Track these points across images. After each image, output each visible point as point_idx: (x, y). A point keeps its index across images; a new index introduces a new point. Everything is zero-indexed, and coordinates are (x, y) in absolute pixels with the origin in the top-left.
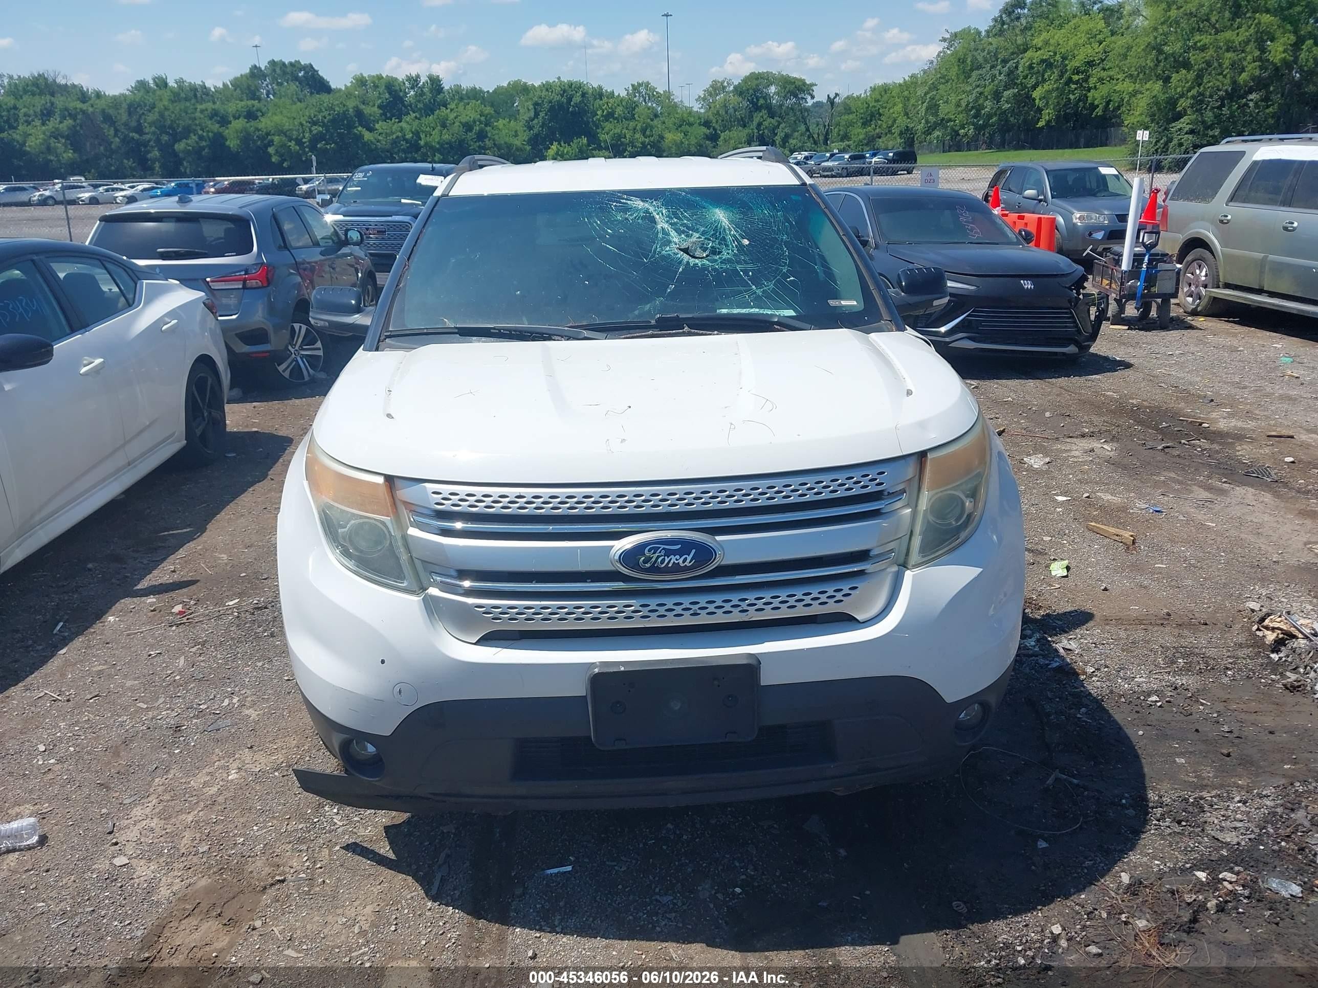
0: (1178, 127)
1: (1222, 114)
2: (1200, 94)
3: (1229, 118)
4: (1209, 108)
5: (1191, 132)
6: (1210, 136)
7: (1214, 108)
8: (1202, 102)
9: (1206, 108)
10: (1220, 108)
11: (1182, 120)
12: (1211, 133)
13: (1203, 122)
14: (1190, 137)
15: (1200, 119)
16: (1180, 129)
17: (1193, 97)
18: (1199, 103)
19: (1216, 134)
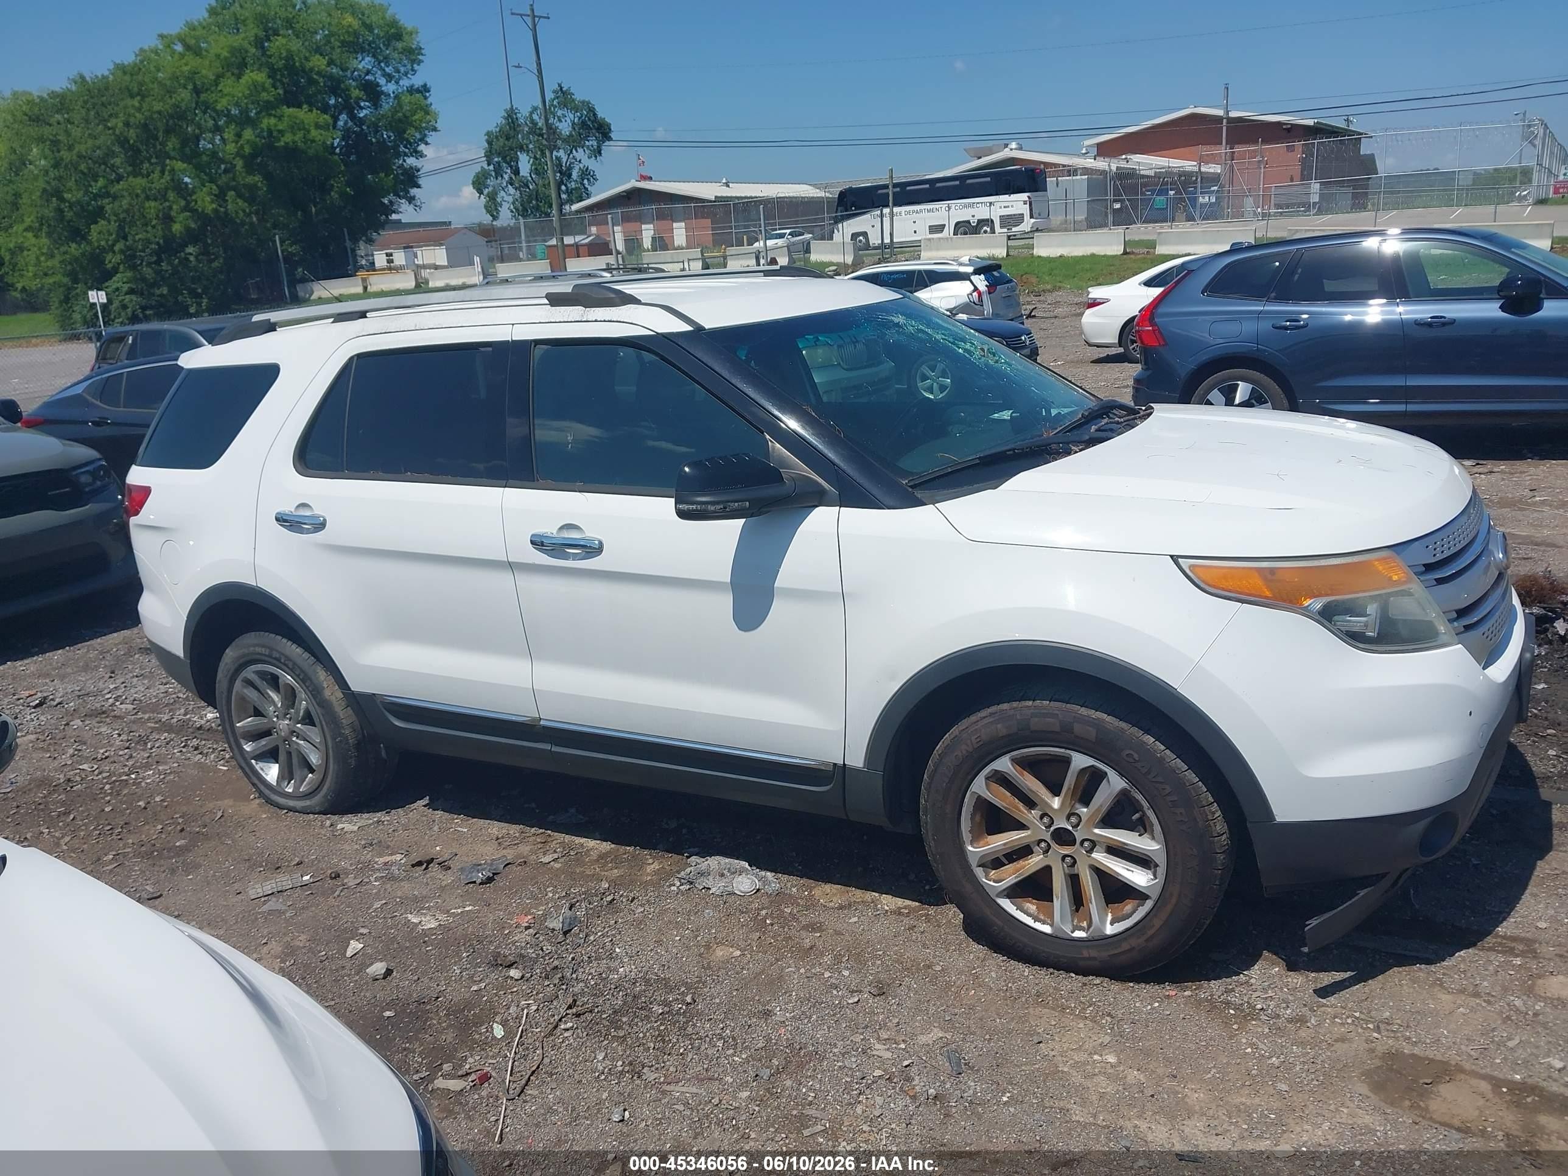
0: (114, 287)
1: (162, 270)
2: (129, 248)
3: (172, 274)
4: (144, 263)
5: (131, 291)
6: (158, 296)
7: (151, 263)
8: (134, 257)
9: (141, 264)
10: (158, 262)
11: (115, 278)
12: (158, 292)
13: (143, 279)
14: (134, 297)
15: (139, 276)
16: (117, 289)
17: (122, 251)
18: (131, 259)
19: (165, 292)
